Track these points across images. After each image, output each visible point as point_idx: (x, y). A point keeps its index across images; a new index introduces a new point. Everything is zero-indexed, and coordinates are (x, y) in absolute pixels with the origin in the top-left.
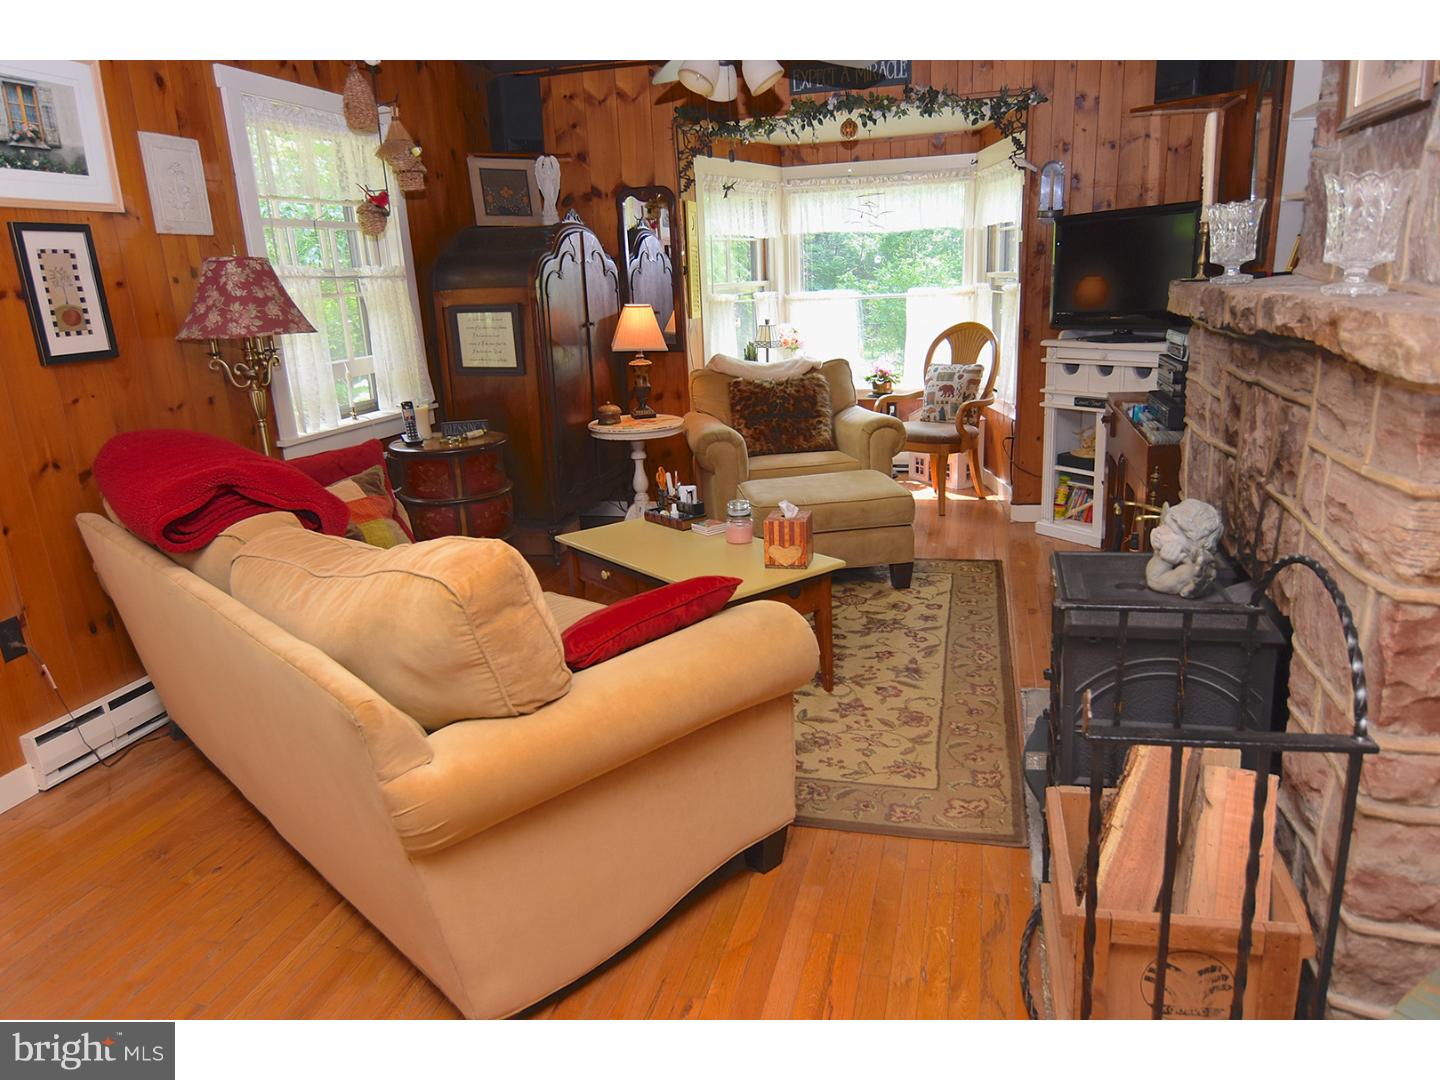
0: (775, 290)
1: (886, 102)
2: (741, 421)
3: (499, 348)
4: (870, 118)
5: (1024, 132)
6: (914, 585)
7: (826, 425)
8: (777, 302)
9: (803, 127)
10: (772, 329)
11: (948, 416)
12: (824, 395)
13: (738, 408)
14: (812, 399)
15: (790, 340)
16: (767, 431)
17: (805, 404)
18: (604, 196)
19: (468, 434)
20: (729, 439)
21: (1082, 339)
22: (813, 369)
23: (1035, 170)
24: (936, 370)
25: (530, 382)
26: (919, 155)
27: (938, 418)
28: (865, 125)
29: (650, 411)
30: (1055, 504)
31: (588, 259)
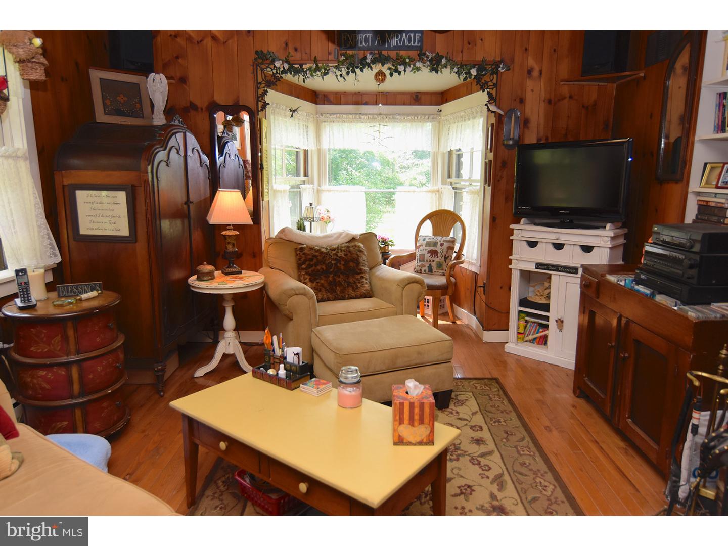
0: (312, 183)
1: (408, 60)
2: (307, 276)
3: (113, 220)
4: (396, 71)
5: (495, 89)
6: (452, 406)
7: (366, 279)
8: (314, 191)
9: (348, 73)
10: (314, 209)
11: (434, 270)
12: (364, 258)
13: (304, 266)
14: (357, 262)
15: (325, 216)
16: (326, 285)
17: (351, 264)
18: (200, 110)
19: (82, 296)
20: (304, 294)
21: (536, 224)
22: (353, 239)
23: (502, 113)
24: (424, 240)
25: (141, 248)
26: (404, 104)
27: (427, 271)
28: (391, 75)
29: (238, 269)
30: (518, 333)
31: (189, 153)
